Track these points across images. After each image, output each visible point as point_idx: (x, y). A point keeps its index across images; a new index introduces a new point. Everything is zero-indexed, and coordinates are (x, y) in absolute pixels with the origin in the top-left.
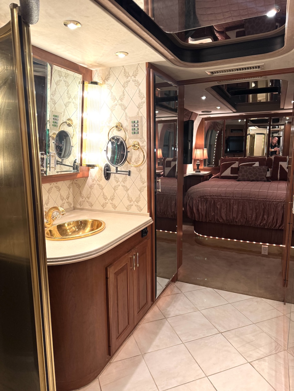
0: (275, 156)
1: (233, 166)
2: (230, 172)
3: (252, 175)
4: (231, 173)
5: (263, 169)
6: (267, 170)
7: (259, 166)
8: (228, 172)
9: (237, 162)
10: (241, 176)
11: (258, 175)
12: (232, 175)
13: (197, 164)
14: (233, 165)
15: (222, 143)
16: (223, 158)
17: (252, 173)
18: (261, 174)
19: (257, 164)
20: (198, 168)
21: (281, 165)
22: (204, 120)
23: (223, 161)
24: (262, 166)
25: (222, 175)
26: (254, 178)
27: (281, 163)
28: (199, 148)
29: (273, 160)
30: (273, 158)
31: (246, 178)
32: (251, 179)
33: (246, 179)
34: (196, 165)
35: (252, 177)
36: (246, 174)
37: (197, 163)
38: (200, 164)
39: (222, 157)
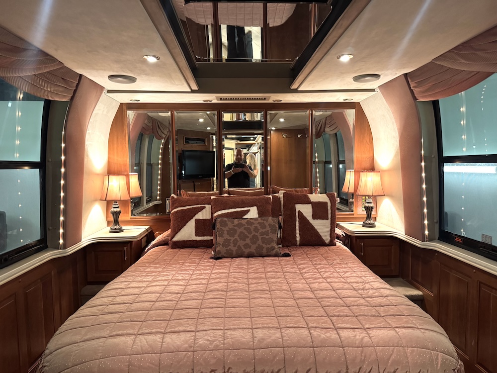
0: (284, 191)
1: (200, 216)
2: (194, 232)
3: (248, 241)
4: (197, 234)
5: (270, 225)
6: (278, 227)
7: (257, 216)
8: (188, 232)
9: (208, 207)
10: (223, 245)
11: (260, 242)
12: (199, 238)
13: (113, 213)
14: (199, 213)
15: (171, 161)
16: (175, 197)
17: (248, 237)
18: (267, 237)
19: (253, 213)
20: (116, 222)
21: (299, 211)
22: (124, 107)
23: (175, 204)
24: (265, 218)
25: (175, 239)
26: (253, 249)
27: (299, 207)
28: (117, 173)
29: (282, 200)
30: (282, 196)
31: (234, 249)
32: (247, 251)
33: (234, 252)
34: (112, 215)
35: (247, 246)
36: (232, 239)
37: (113, 210)
38: (120, 212)
39: (173, 195)
